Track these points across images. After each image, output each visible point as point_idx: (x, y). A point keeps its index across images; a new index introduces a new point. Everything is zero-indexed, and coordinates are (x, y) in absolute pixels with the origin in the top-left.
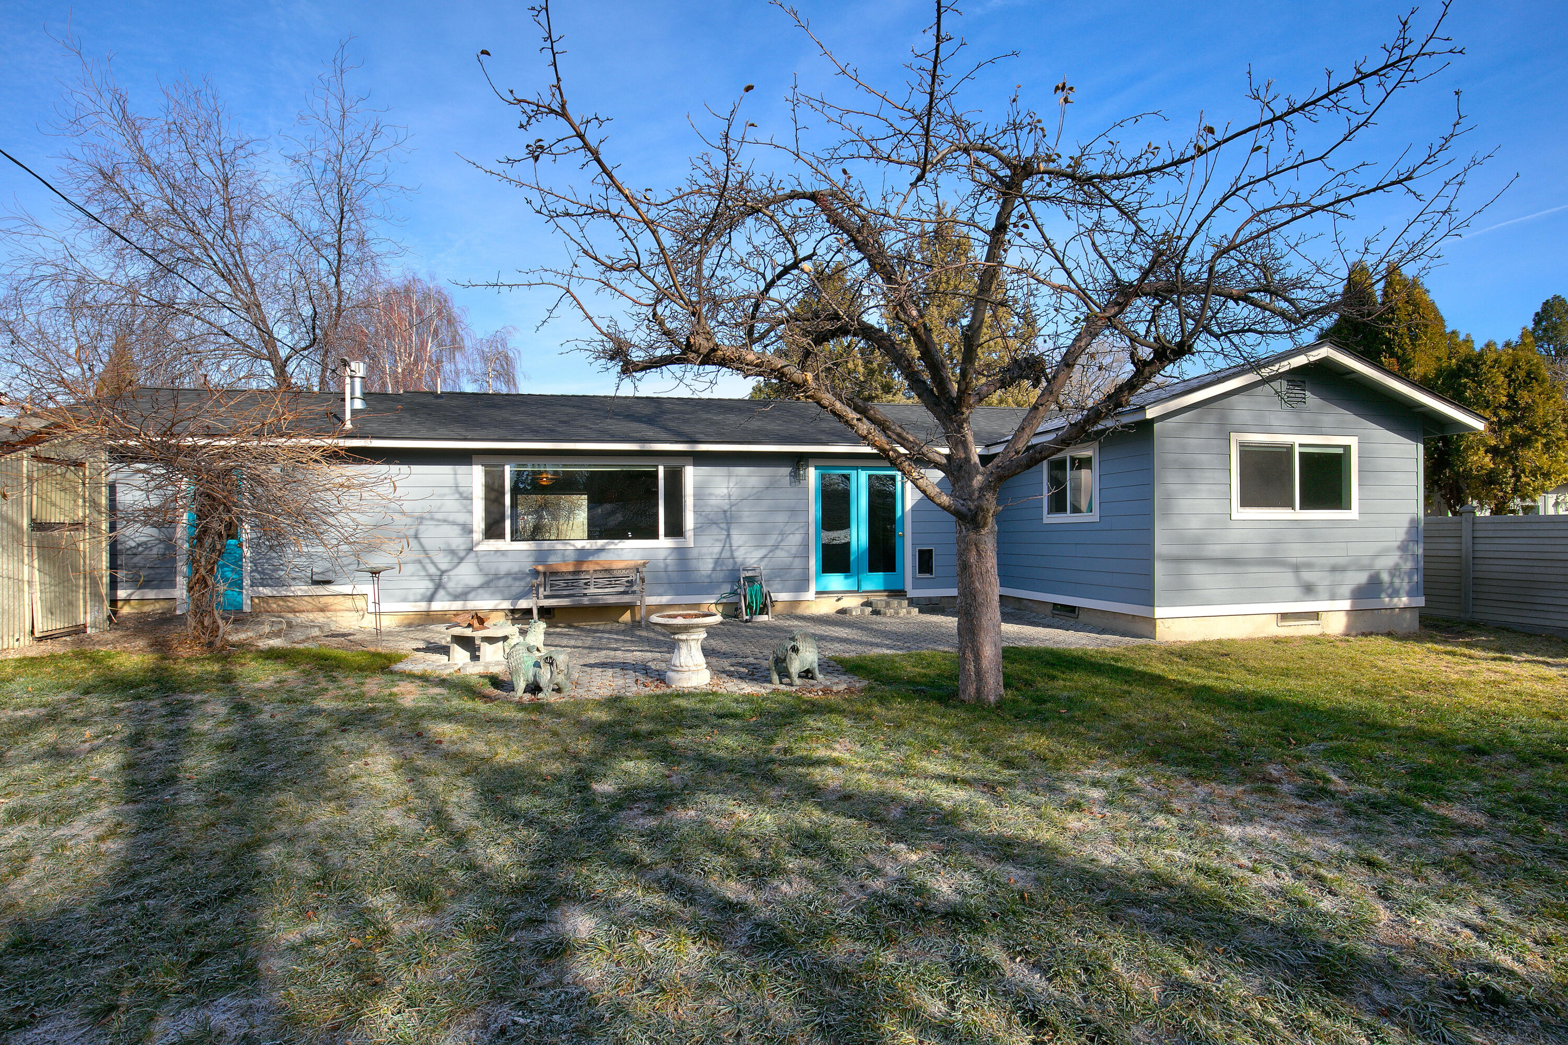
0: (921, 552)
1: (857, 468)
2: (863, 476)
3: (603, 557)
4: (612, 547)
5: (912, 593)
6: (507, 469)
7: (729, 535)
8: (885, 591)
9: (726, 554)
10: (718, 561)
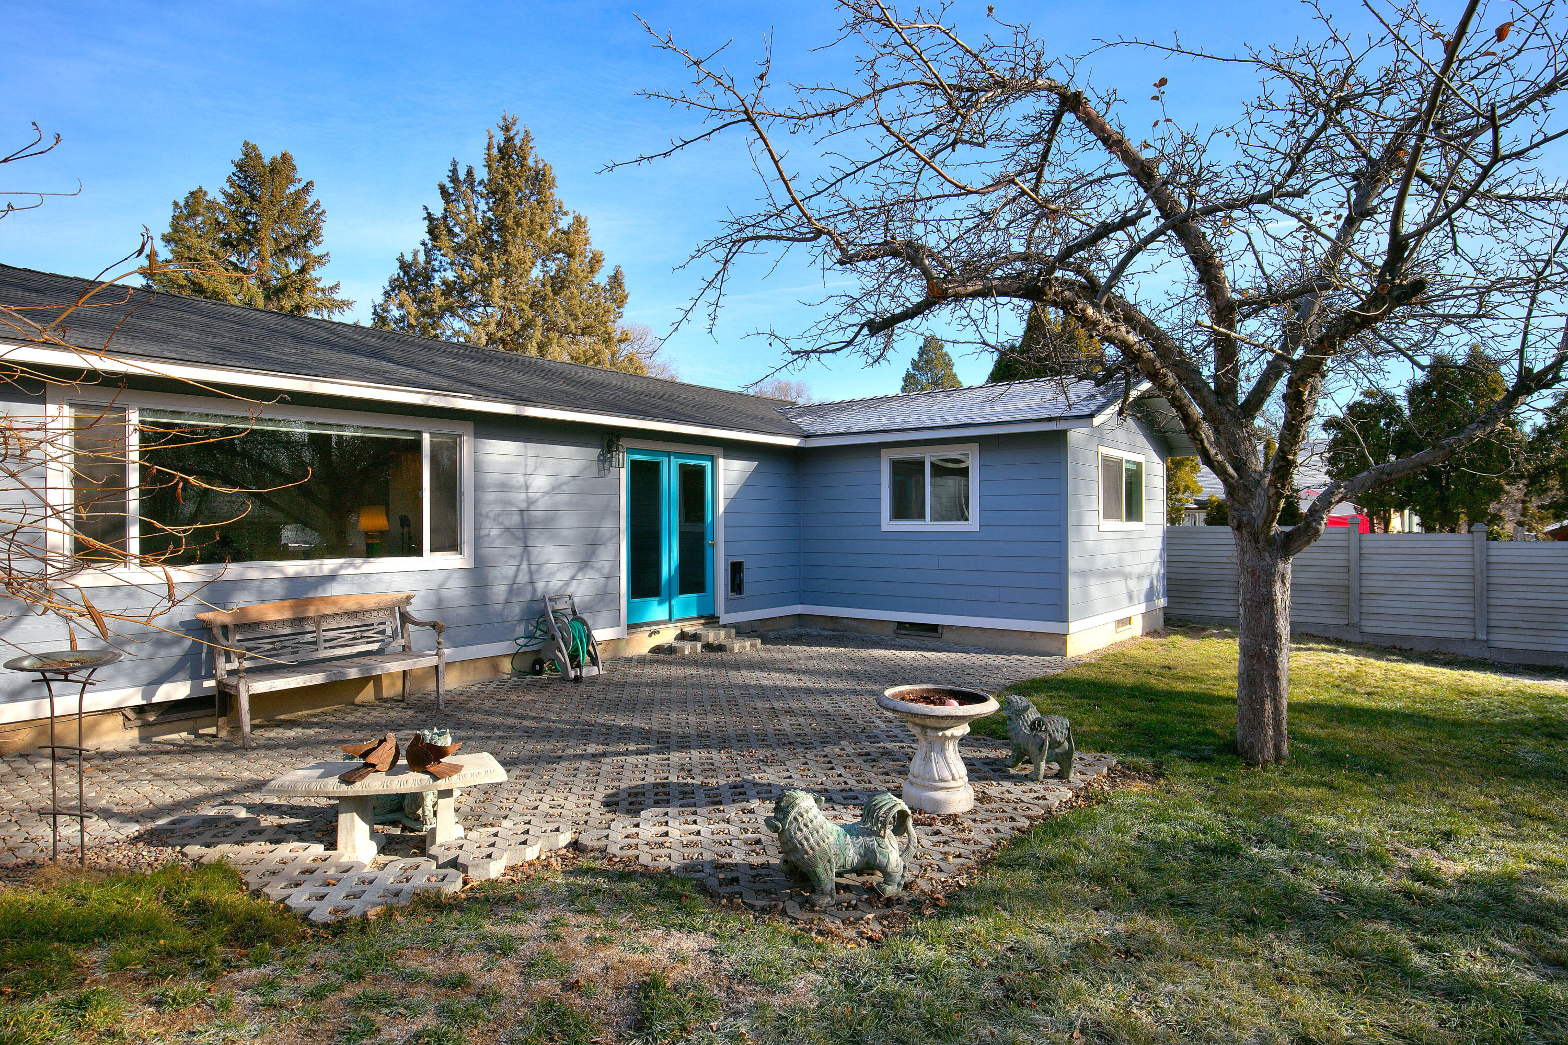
0: (733, 564)
1: (669, 454)
2: (675, 462)
3: (335, 590)
4: (351, 571)
5: (725, 619)
6: (134, 417)
7: (526, 548)
8: (699, 618)
9: (523, 577)
10: (513, 590)
